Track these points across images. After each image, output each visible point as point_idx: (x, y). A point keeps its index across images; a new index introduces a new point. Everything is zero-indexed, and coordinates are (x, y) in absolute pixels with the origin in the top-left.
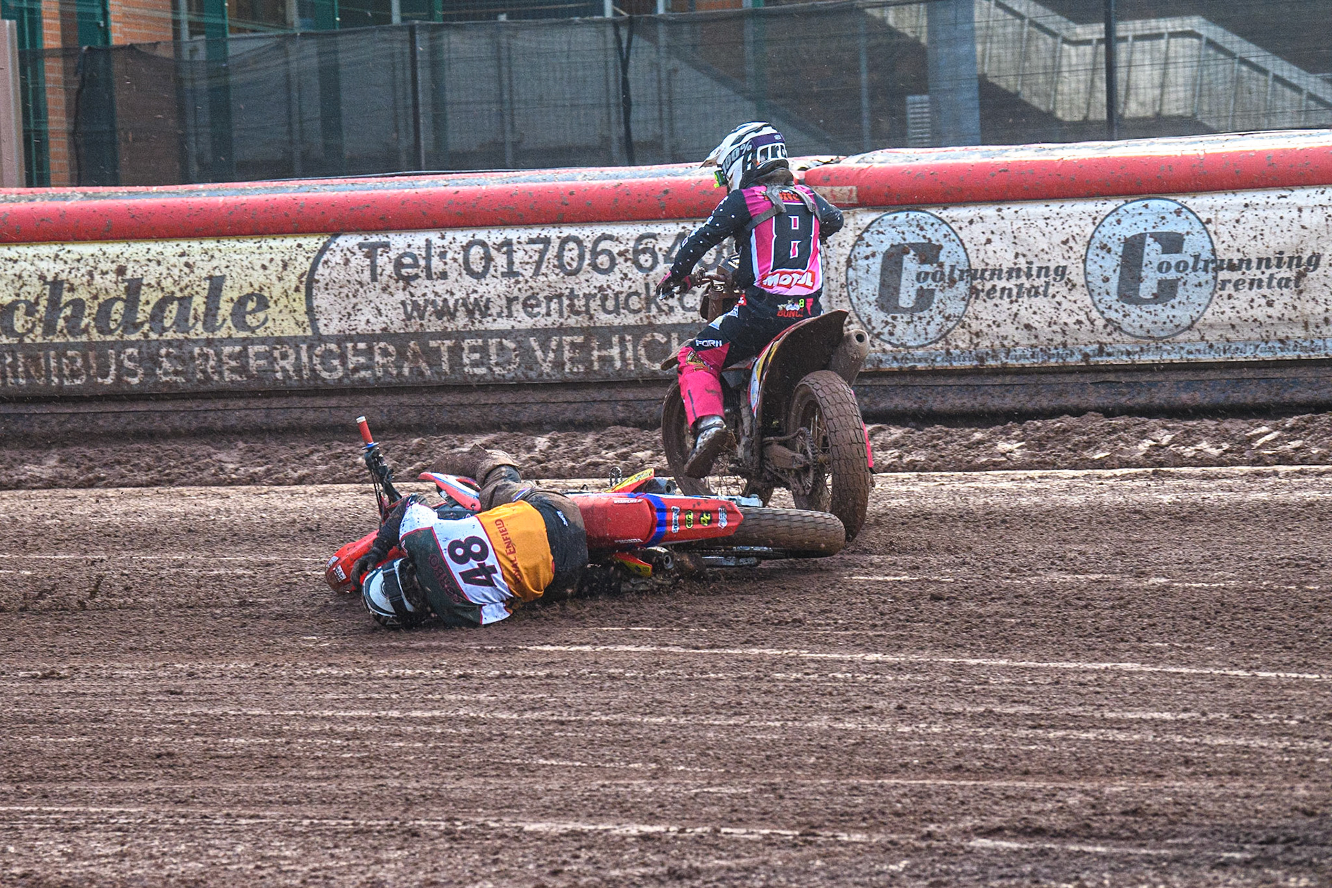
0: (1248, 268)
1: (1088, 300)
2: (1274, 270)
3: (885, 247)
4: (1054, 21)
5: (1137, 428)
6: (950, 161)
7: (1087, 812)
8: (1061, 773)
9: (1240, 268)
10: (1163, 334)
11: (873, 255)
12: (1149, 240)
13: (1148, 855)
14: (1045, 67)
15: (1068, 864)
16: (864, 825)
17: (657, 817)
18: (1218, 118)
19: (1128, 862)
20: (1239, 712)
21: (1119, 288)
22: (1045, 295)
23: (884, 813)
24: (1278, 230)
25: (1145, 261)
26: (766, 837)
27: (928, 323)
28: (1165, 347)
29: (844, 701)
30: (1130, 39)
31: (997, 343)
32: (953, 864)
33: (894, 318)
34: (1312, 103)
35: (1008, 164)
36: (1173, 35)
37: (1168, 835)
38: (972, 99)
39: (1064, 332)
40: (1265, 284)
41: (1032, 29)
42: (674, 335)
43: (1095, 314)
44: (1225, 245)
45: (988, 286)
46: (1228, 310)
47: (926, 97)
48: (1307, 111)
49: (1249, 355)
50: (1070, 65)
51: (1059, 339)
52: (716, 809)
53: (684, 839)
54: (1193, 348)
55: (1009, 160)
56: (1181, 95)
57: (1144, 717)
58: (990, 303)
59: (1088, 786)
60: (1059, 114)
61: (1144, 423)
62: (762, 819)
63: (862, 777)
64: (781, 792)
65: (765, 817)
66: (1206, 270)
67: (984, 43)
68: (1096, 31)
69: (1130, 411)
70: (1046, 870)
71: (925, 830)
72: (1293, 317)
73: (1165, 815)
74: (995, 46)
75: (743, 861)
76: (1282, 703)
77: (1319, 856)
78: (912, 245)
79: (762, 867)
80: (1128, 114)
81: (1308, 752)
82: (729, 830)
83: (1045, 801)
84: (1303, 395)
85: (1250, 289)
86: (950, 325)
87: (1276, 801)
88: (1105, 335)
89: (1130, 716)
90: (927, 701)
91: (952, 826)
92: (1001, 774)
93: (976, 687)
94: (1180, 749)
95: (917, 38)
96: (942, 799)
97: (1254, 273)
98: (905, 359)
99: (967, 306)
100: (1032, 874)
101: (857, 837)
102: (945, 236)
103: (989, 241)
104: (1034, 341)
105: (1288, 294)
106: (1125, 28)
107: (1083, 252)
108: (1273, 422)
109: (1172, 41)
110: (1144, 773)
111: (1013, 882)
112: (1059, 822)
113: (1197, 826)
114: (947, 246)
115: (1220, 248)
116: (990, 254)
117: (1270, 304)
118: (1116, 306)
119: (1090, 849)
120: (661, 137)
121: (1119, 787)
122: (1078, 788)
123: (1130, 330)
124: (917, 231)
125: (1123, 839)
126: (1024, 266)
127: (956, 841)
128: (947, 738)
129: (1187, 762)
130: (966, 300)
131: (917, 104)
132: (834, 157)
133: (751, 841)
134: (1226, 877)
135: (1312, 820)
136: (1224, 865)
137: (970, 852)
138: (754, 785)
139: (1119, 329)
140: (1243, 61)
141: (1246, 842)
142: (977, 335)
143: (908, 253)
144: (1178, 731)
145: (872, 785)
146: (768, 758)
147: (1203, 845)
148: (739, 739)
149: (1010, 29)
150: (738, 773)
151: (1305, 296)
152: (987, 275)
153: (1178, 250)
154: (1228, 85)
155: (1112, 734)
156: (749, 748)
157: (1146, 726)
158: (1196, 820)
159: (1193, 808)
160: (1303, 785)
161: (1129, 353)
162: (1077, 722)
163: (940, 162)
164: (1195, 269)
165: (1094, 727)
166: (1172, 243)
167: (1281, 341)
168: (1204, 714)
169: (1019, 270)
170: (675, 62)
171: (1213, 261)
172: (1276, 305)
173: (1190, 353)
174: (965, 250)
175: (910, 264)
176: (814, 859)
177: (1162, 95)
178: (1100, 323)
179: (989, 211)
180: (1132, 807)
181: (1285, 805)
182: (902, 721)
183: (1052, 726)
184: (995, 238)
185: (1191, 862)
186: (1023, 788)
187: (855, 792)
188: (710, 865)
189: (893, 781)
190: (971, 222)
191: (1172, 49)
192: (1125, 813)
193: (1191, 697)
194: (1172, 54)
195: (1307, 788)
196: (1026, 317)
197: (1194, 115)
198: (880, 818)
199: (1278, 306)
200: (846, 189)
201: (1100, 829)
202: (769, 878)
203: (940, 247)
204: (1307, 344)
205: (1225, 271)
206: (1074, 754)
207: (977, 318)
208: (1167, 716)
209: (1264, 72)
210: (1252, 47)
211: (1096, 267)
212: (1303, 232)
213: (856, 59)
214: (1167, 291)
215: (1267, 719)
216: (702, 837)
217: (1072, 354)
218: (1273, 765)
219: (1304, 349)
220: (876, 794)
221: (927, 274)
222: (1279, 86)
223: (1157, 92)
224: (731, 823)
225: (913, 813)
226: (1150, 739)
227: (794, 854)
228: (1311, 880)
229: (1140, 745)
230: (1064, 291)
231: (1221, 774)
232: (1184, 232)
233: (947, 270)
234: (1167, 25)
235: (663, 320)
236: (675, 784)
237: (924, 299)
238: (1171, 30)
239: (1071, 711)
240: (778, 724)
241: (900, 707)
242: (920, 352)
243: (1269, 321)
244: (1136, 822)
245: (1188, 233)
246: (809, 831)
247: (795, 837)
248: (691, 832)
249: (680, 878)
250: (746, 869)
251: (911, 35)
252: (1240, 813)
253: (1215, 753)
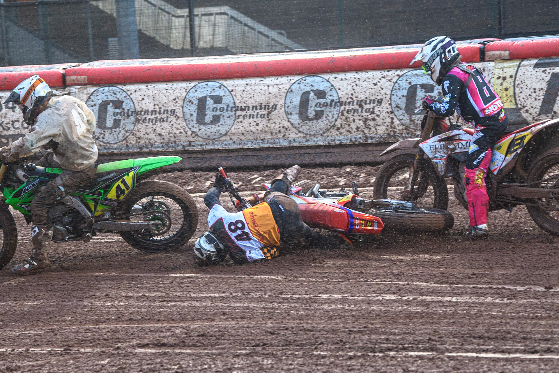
0: (248, 110)
1: (184, 124)
2: (258, 111)
3: (100, 101)
4: (168, 7)
5: (205, 176)
6: (126, 66)
7: (184, 336)
8: (173, 320)
9: (245, 110)
10: (215, 137)
11: (95, 105)
12: (208, 99)
13: (208, 353)
14: (166, 27)
15: (175, 358)
16: (91, 345)
17: (2, 345)
18: (236, 48)
19: (199, 356)
20: (245, 292)
21: (197, 119)
22: (167, 121)
23: (99, 340)
24: (260, 95)
25: (207, 107)
26: (49, 352)
27: (119, 133)
28: (216, 143)
29: (83, 293)
30: (200, 16)
31: (147, 142)
32: (128, 360)
33: (104, 131)
34: (273, 42)
35: (150, 67)
36: (217, 14)
37: (216, 344)
38: (135, 40)
39: (175, 137)
40: (255, 117)
41: (160, 11)
42: (10, 140)
43: (187, 129)
44: (239, 101)
45: (144, 117)
46: (240, 127)
47: (116, 39)
48: (272, 46)
49: (249, 145)
50: (175, 26)
51: (173, 139)
52: (28, 340)
53: (14, 354)
54: (227, 143)
55: (151, 65)
56: (221, 39)
57: (207, 296)
58: (144, 125)
59: (184, 325)
60: (172, 46)
61: (208, 174)
62: (48, 344)
63: (90, 324)
64: (56, 332)
65: (49, 343)
66: (231, 111)
67: (140, 17)
68: (185, 12)
69: (201, 169)
70: (167, 361)
71: (116, 346)
72: (266, 130)
73: (215, 336)
74: (144, 18)
75: (39, 362)
76: (262, 288)
77: (276, 351)
78: (112, 101)
79: (47, 365)
80: (199, 47)
81: (272, 308)
82: (33, 349)
83: (166, 332)
84: (271, 162)
85: (249, 118)
86: (128, 134)
87: (259, 329)
88: (191, 138)
89: (202, 295)
90: (118, 292)
91: (128, 344)
92: (149, 321)
93: (139, 285)
94: (221, 309)
95: (112, 14)
96: (124, 333)
97: (251, 112)
98: (109, 148)
99: (134, 126)
100: (160, 363)
101: (88, 350)
102: (125, 97)
103: (143, 99)
104: (162, 141)
105: (265, 121)
106: (198, 11)
107: (182, 103)
108: (259, 173)
109: (217, 16)
110: (207, 319)
111: (152, 366)
112: (172, 340)
113: (228, 340)
114: (126, 101)
115: (237, 102)
116: (144, 104)
117: (257, 125)
118: (196, 126)
119: (184, 351)
120: (3, 55)
121: (196, 325)
122: (180, 326)
123: (201, 136)
124: (113, 95)
125: (198, 347)
126: (158, 110)
127: (129, 350)
128: (126, 307)
129: (224, 314)
130: (134, 124)
131: (112, 41)
132: (77, 64)
133: (43, 354)
134: (239, 361)
135: (273, 336)
136: (238, 356)
137: (135, 355)
138: (44, 330)
139: (197, 135)
140: (246, 25)
141: (247, 346)
142: (139, 138)
143: (109, 104)
144: (221, 301)
145: (95, 328)
146: (51, 318)
147: (230, 348)
148: (38, 310)
149: (150, 11)
150: (38, 325)
151: (271, 121)
152: (143, 113)
153: (220, 103)
154: (240, 35)
155: (194, 303)
156: (42, 314)
157: (208, 300)
158: (227, 338)
159: (226, 333)
160: (270, 322)
161: (201, 145)
162: (180, 299)
163: (122, 66)
164: (227, 110)
165: (187, 300)
166: (218, 100)
167: (262, 140)
168: (231, 294)
169: (156, 111)
170: (9, 23)
171: (234, 107)
172: (260, 125)
173: (226, 145)
174: (133, 103)
175: (111, 109)
176: (70, 360)
177: (213, 38)
178: (189, 133)
179: (143, 87)
180: (202, 333)
181: (263, 330)
182: (108, 300)
183: (170, 301)
184: (145, 98)
185: (225, 355)
186: (157, 327)
187: (87, 331)
188: (25, 364)
189: (103, 326)
190: (135, 91)
191: (217, 19)
192: (199, 336)
193: (226, 287)
194: (217, 22)
195: (272, 323)
196: (159, 130)
197: (226, 47)
198: (98, 342)
199: (261, 125)
200: (83, 77)
201: (189, 343)
202: (50, 369)
203: (123, 102)
204: (272, 141)
205: (239, 111)
206: (178, 312)
207: (139, 131)
208: (217, 295)
209: (253, 29)
210: (249, 19)
211: (187, 110)
212: (270, 95)
213: (87, 23)
214: (216, 119)
215: (256, 295)
216: (21, 353)
217: (178, 146)
218: (258, 314)
219: (271, 143)
220: (96, 332)
221: (118, 113)
222: (260, 36)
223: (211, 37)
224: (35, 346)
225: (112, 339)
226: (210, 305)
227: (61, 358)
228: (273, 360)
229: (205, 307)
230: (174, 120)
231: (238, 318)
232: (222, 95)
233: (126, 111)
234: (215, 10)
235: (5, 133)
236: (10, 330)
237: (117, 123)
238: (216, 12)
239: (178, 294)
240: (55, 304)
241: (107, 295)
242: (115, 146)
243: (257, 132)
244: (203, 339)
245: (224, 96)
246: (68, 349)
247: (62, 351)
248: (17, 351)
249: (11, 370)
250: (40, 366)
251: (109, 13)
252: (245, 334)
253: (236, 310)
